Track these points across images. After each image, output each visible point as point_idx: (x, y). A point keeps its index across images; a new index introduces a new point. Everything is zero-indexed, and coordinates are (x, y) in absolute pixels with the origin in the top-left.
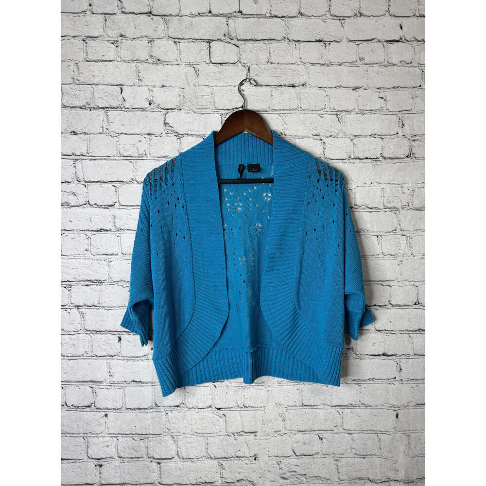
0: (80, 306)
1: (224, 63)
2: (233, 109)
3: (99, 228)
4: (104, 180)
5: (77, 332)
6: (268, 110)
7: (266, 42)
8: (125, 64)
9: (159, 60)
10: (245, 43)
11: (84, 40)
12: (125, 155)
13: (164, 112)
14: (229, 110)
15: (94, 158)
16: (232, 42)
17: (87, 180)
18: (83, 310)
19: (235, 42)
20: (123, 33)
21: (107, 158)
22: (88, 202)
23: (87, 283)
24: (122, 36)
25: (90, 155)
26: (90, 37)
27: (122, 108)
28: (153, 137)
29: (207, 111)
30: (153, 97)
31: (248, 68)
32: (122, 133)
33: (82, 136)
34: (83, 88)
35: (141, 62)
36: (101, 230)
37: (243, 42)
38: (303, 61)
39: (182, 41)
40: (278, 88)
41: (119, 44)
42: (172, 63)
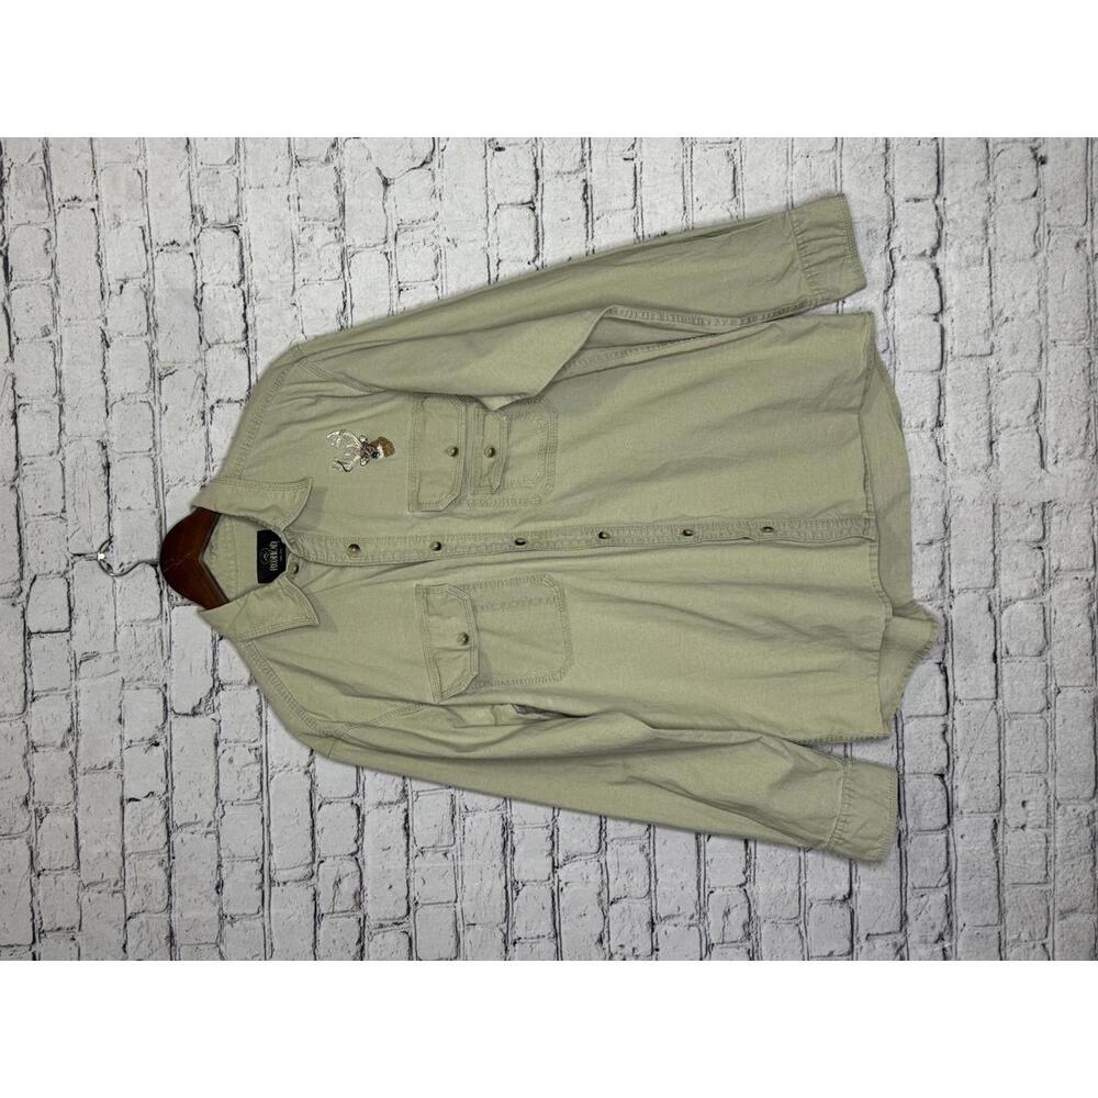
0: (554, 863)
1: (69, 605)
2: (159, 583)
3: (402, 832)
4: (308, 826)
5: (603, 868)
6: (157, 516)
7: (23, 523)
8: (81, 796)
9: (70, 730)
10: (26, 563)
11: (39, 875)
12: (259, 789)
13: (171, 717)
14: (161, 592)
15: (266, 845)
16: (26, 589)
17: (310, 860)
18: (561, 858)
19: (25, 585)
20: (21, 800)
21: (265, 823)
22: (352, 854)
23: (508, 852)
24: (26, 803)
25: (261, 856)
26: (32, 863)
27: (167, 798)
28: (221, 737)
29: (165, 634)
30: (143, 739)
31: (77, 558)
32: (217, 795)
33: (224, 871)
34: (130, 874)
35: (75, 763)
36: (406, 829)
37: (25, 569)
38: (56, 449)
39: (29, 687)
40: (113, 497)
41: (43, 807)
42: (74, 705)
